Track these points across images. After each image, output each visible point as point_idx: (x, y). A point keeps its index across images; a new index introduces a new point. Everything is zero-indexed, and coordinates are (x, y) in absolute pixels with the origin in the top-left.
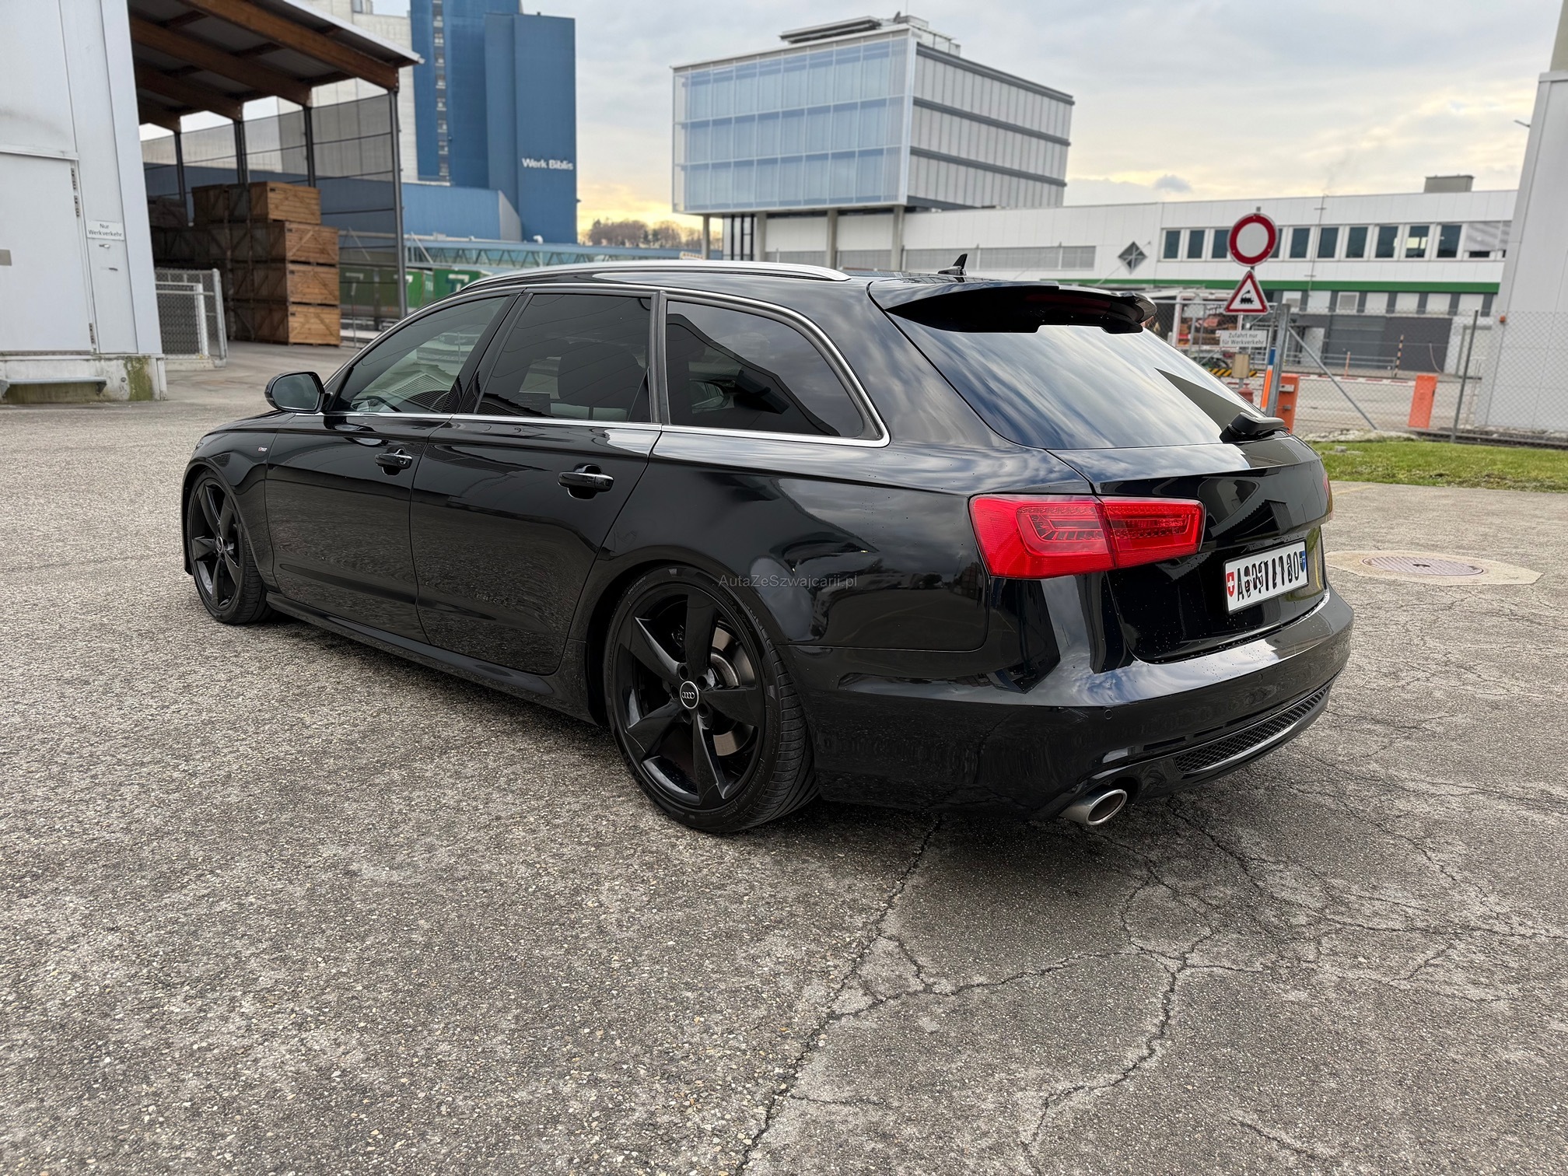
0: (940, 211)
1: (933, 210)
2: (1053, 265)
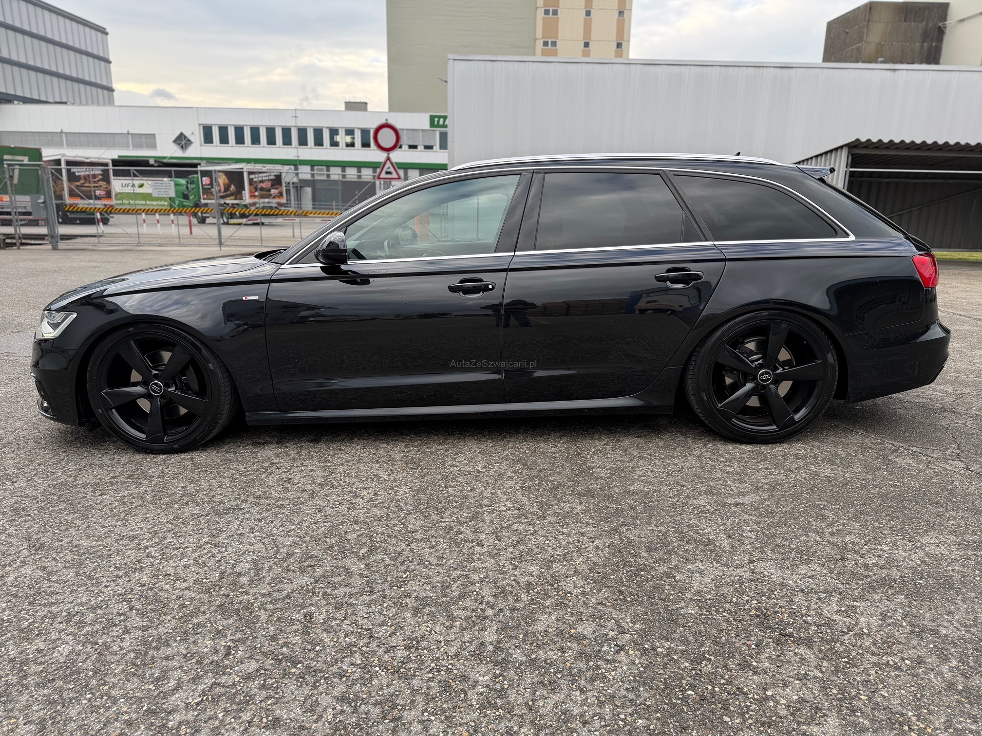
0: (22, 103)
1: (16, 102)
2: (127, 146)
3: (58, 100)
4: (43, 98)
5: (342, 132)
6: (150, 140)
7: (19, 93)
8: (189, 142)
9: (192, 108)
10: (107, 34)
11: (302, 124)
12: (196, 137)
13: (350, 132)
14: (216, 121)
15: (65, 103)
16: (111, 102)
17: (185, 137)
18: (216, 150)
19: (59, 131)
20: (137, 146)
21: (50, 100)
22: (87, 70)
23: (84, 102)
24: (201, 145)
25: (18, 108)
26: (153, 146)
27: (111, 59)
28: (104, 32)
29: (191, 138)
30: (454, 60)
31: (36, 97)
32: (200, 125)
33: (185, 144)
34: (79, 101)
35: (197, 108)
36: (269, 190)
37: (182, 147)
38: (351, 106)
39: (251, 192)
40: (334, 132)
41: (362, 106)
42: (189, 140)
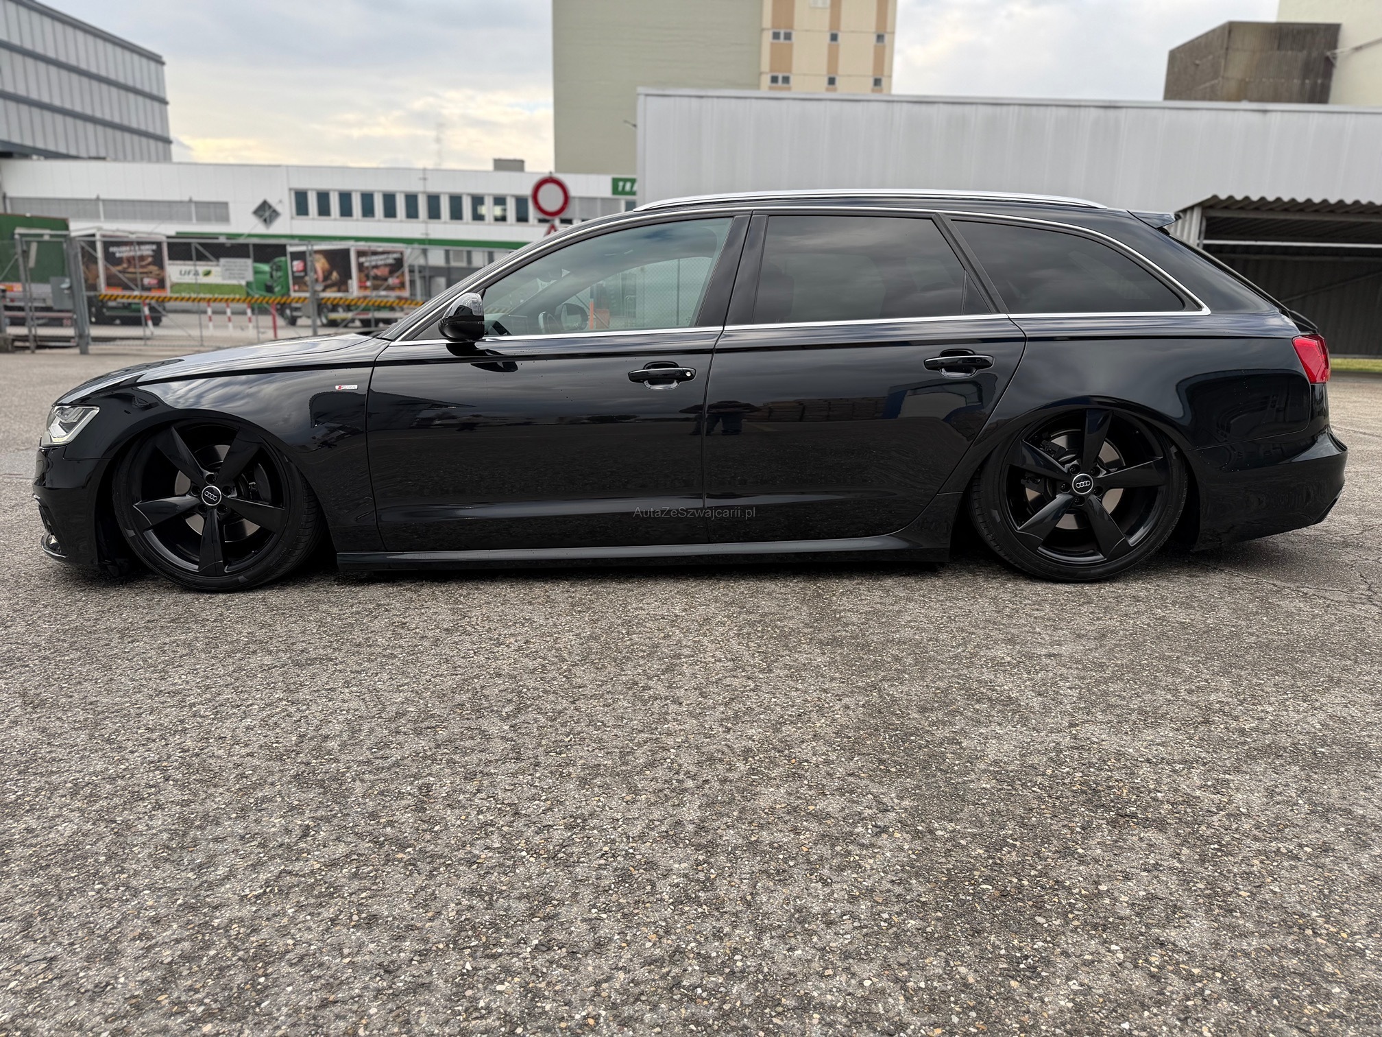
0: (42, 158)
1: (35, 157)
2: (188, 219)
3: (93, 154)
4: (73, 152)
5: (489, 201)
6: (219, 210)
7: (40, 145)
8: (275, 214)
9: (279, 166)
10: (163, 63)
11: (433, 188)
12: (285, 206)
13: (500, 201)
14: (312, 184)
15: (103, 159)
16: (167, 157)
17: (270, 207)
18: (313, 225)
19: (94, 196)
20: (202, 219)
21: (83, 154)
22: (136, 113)
23: (129, 157)
24: (292, 218)
25: (37, 165)
26: (225, 219)
27: (169, 98)
28: (158, 60)
29: (279, 208)
30: (647, 95)
31: (63, 150)
32: (290, 189)
33: (270, 216)
34: (120, 156)
35: (287, 167)
36: (386, 279)
37: (265, 220)
38: (502, 165)
39: (360, 281)
40: (478, 200)
41: (518, 165)
42: (275, 211)
